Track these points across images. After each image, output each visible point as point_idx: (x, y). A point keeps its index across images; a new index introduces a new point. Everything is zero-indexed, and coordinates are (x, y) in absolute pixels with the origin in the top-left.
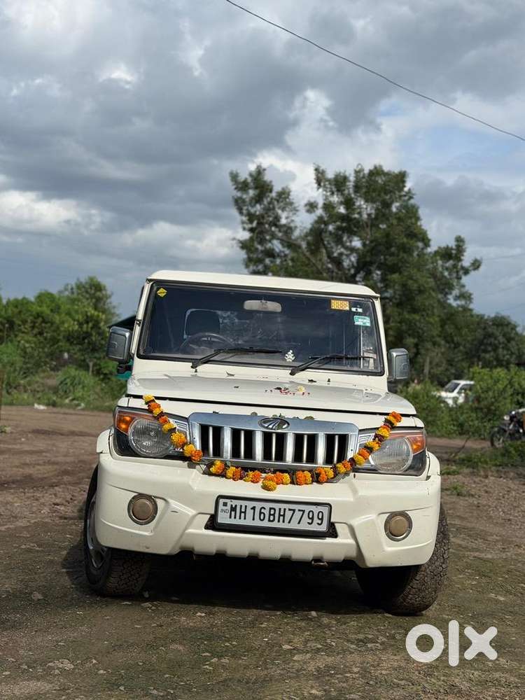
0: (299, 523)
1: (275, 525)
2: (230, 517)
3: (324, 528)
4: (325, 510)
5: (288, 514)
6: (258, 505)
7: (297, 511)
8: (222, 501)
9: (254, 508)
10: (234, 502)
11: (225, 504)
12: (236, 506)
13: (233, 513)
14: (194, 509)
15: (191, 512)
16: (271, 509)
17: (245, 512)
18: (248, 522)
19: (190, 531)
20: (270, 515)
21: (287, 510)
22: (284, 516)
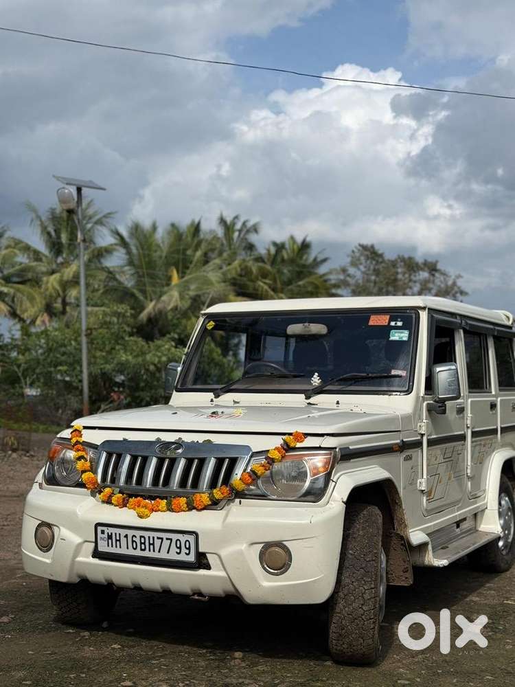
0: (168, 553)
1: (146, 554)
2: (108, 546)
3: (191, 558)
4: (191, 538)
5: (157, 542)
6: (130, 533)
7: (164, 539)
8: (100, 529)
9: (126, 536)
10: (111, 530)
11: (103, 532)
12: (112, 533)
13: (110, 541)
14: (80, 536)
15: (78, 540)
16: (141, 537)
17: (119, 540)
18: (123, 550)
19: (79, 559)
20: (141, 543)
21: (155, 538)
22: (153, 544)
